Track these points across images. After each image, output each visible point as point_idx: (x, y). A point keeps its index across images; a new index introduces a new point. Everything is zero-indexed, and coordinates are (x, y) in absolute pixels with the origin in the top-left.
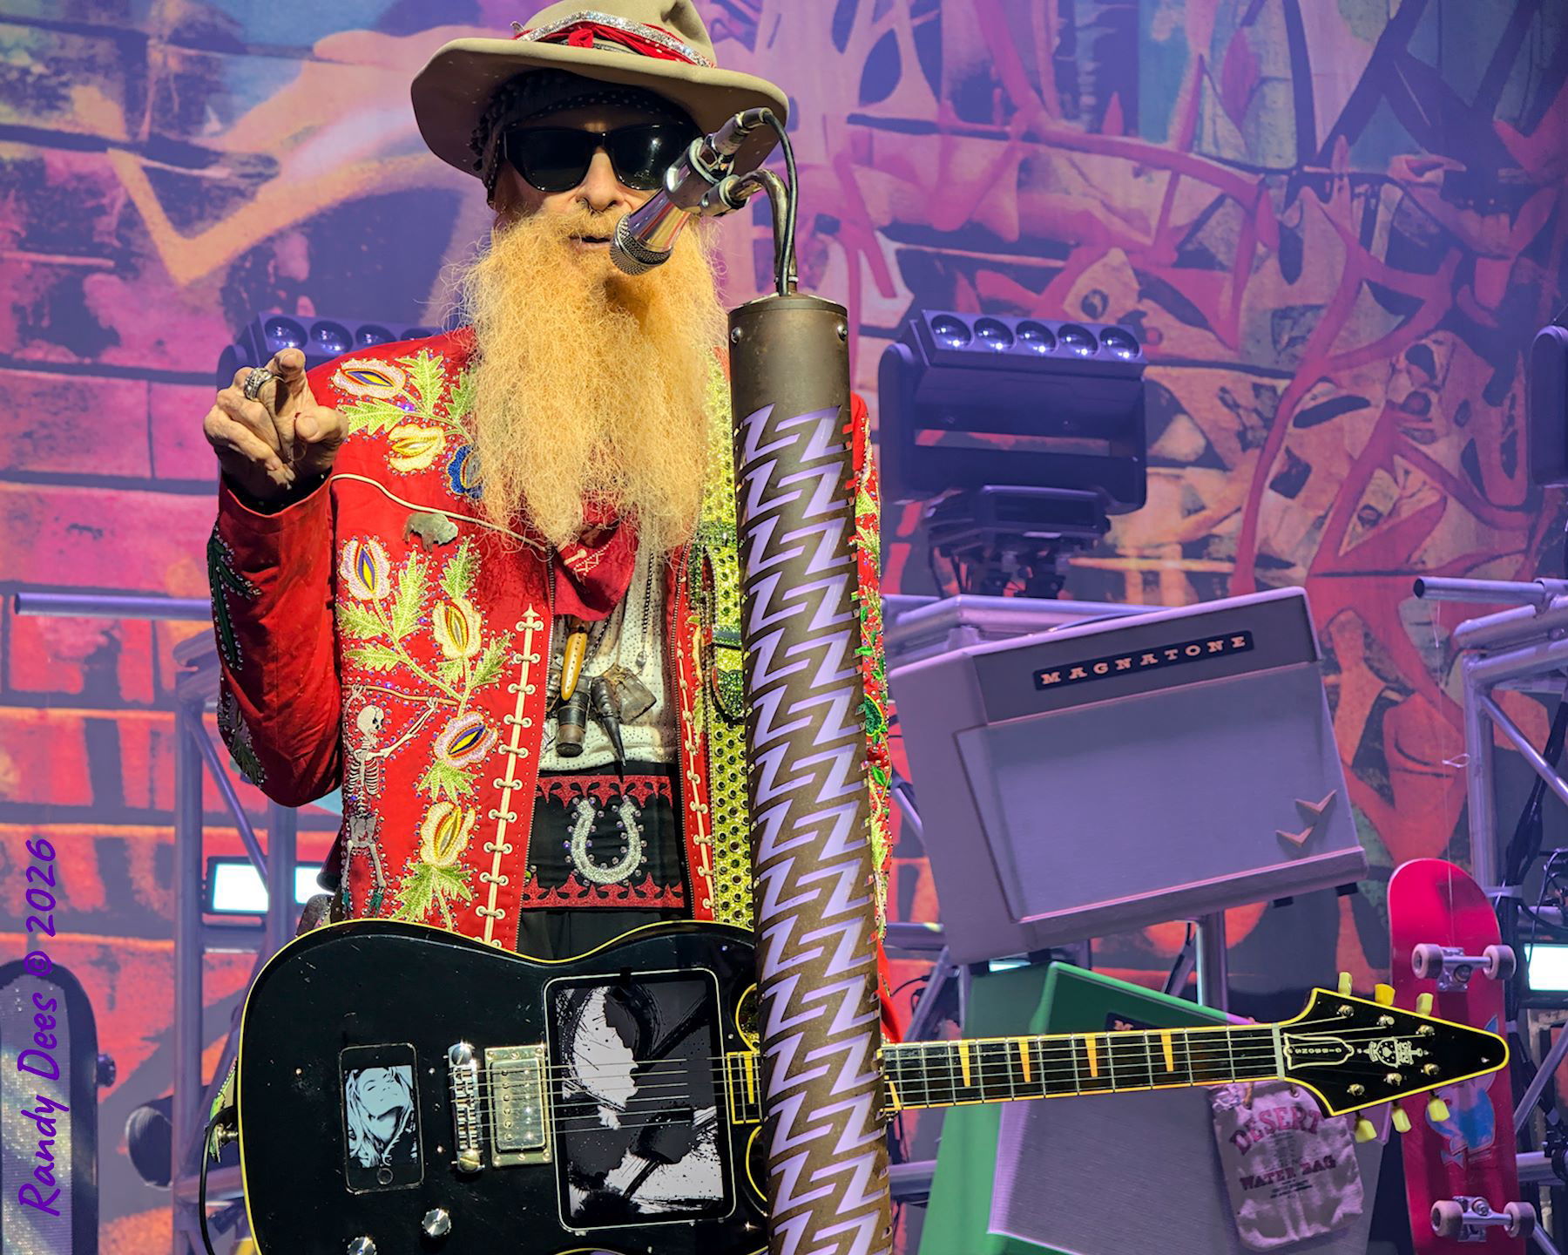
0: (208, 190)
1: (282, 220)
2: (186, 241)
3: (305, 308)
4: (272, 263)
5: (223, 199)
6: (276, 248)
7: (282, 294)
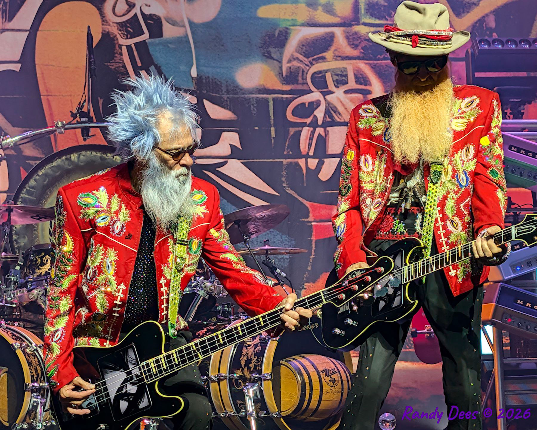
0: (465, 4)
1: (487, 11)
2: (459, 20)
3: (495, 36)
4: (485, 24)
5: (470, 6)
6: (486, 19)
7: (488, 33)
